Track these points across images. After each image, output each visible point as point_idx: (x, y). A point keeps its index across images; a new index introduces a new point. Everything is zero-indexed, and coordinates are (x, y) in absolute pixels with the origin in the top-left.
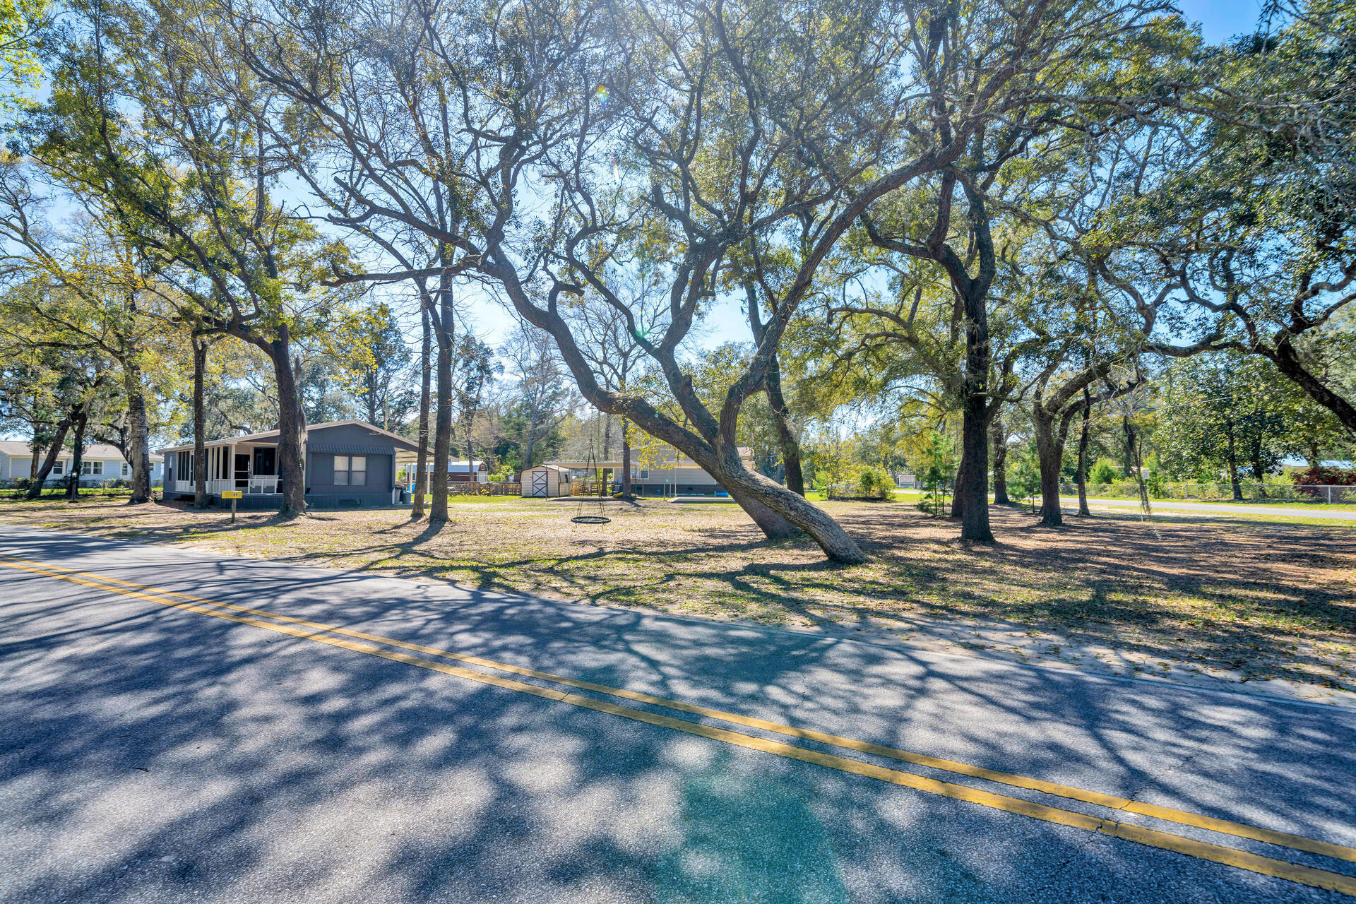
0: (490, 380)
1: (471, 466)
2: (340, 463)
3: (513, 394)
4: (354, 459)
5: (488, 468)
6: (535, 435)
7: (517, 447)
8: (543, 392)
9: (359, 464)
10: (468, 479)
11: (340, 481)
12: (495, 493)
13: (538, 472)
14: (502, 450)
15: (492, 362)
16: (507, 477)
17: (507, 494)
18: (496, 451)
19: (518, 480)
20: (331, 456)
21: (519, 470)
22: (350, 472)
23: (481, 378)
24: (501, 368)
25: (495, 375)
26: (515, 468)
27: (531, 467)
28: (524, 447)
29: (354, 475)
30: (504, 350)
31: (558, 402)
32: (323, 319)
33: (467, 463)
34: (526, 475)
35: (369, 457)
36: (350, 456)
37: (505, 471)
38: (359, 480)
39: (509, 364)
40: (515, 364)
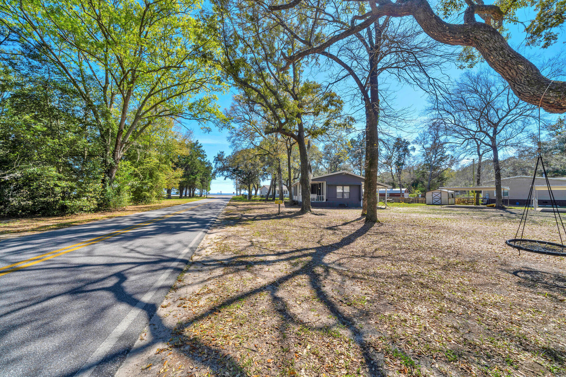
0: (409, 155)
1: (401, 190)
2: (339, 190)
3: (420, 161)
4: (345, 187)
5: (409, 191)
6: (432, 176)
7: (422, 183)
8: (436, 157)
9: (347, 189)
10: (400, 196)
11: (339, 197)
12: (412, 202)
13: (436, 193)
14: (415, 184)
15: (409, 147)
16: (418, 195)
17: (418, 202)
18: (413, 185)
19: (424, 196)
20: (336, 186)
21: (424, 192)
22: (343, 193)
23: (404, 155)
24: (414, 149)
25: (411, 152)
26: (421, 191)
27: (430, 191)
28: (426, 183)
29: (345, 195)
30: (415, 142)
31: (443, 161)
32: (327, 127)
33: (399, 189)
34: (429, 195)
35: (350, 186)
36: (343, 186)
37: (417, 193)
39: (418, 147)
40: (421, 146)
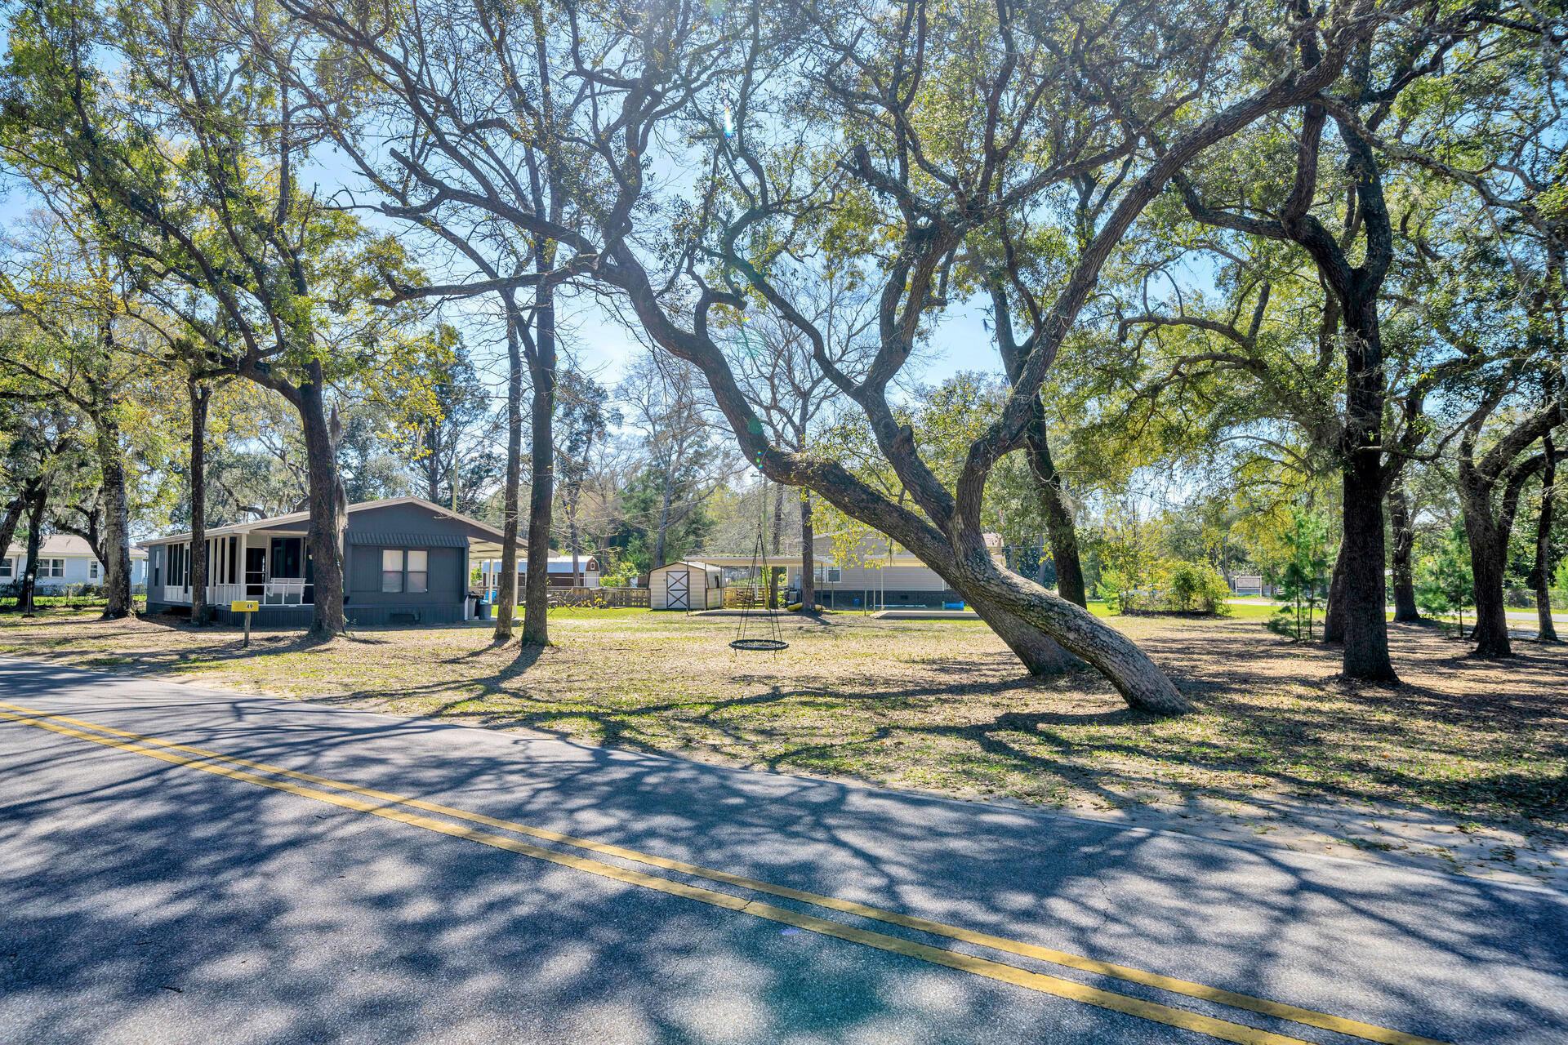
0: (602, 436)
1: (575, 563)
2: (391, 560)
3: (637, 455)
4: (412, 554)
5: (600, 566)
6: (669, 517)
7: (642, 535)
8: (681, 453)
9: (418, 561)
10: (571, 583)
11: (391, 586)
12: (611, 604)
13: (676, 572)
14: (621, 538)
15: (605, 409)
16: (628, 580)
17: (628, 605)
18: (612, 542)
19: (644, 584)
20: (378, 550)
21: (645, 568)
22: (404, 573)
23: (590, 432)
24: (618, 418)
25: (610, 428)
26: (639, 566)
27: (663, 565)
28: (652, 536)
29: (411, 577)
30: (622, 392)
31: (702, 466)
32: (368, 351)
33: (569, 559)
34: (658, 578)
35: (429, 550)
36: (405, 549)
37: (626, 572)
38: (418, 584)
39: (630, 411)
40: (639, 411)
